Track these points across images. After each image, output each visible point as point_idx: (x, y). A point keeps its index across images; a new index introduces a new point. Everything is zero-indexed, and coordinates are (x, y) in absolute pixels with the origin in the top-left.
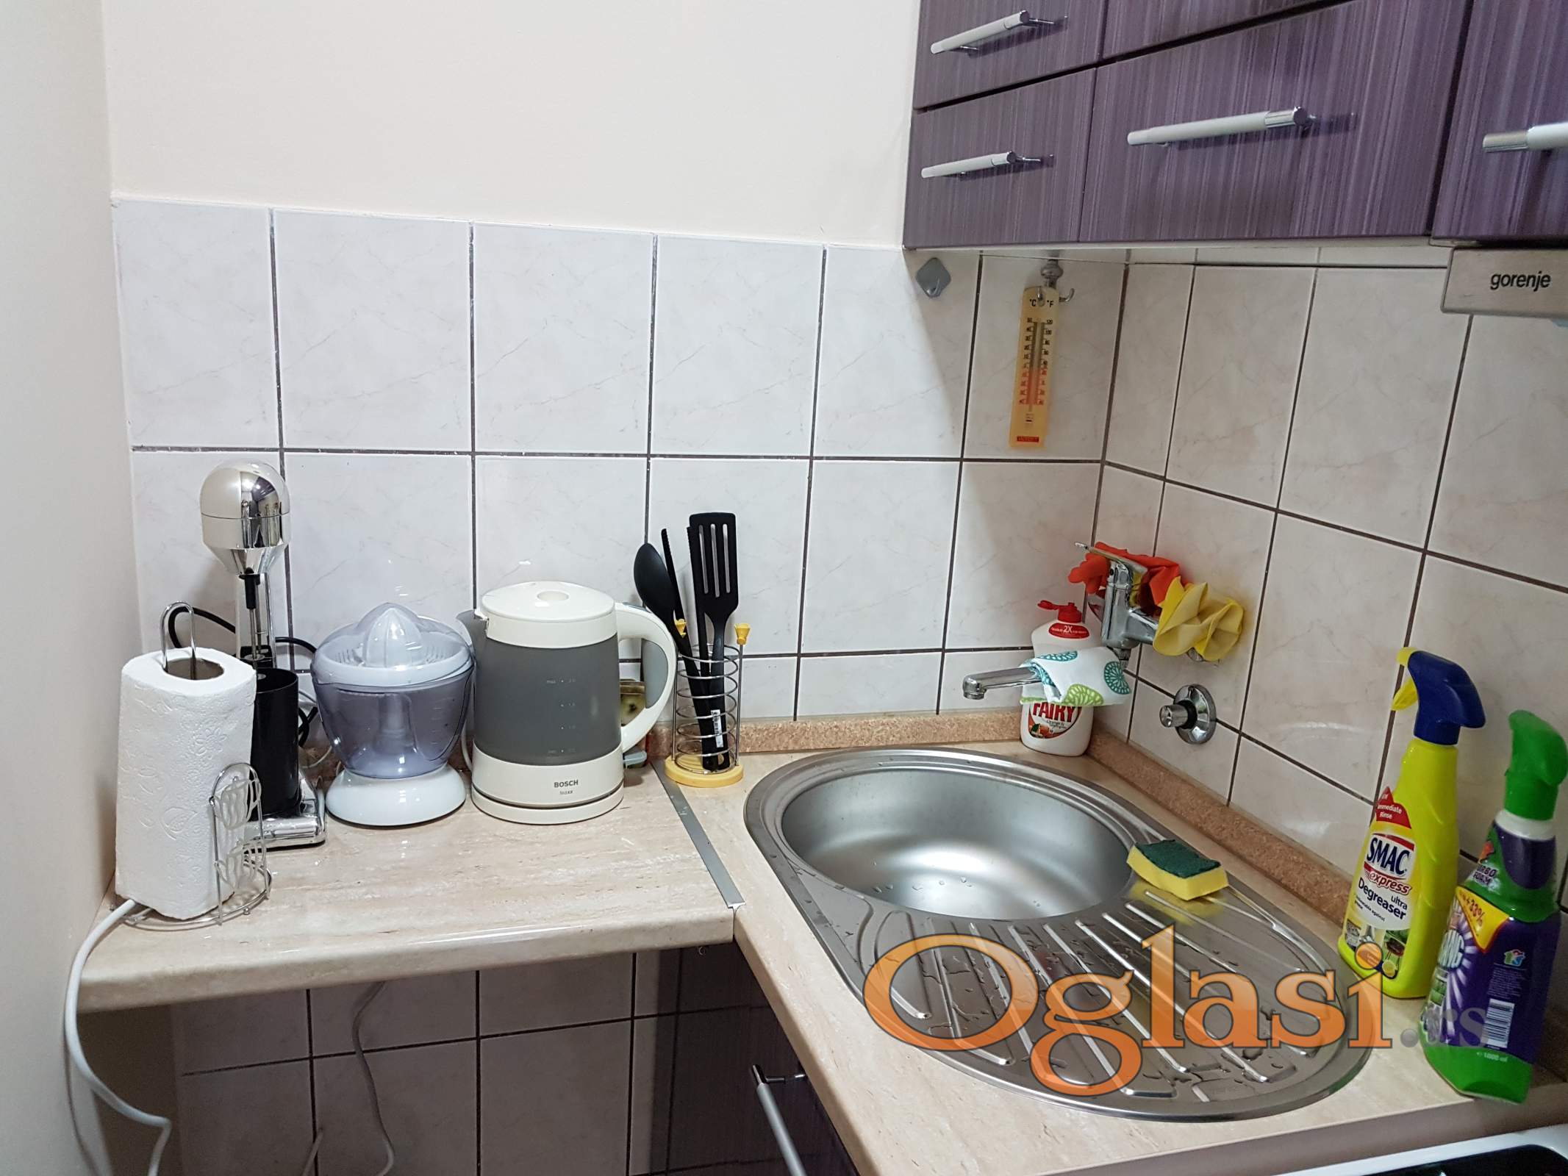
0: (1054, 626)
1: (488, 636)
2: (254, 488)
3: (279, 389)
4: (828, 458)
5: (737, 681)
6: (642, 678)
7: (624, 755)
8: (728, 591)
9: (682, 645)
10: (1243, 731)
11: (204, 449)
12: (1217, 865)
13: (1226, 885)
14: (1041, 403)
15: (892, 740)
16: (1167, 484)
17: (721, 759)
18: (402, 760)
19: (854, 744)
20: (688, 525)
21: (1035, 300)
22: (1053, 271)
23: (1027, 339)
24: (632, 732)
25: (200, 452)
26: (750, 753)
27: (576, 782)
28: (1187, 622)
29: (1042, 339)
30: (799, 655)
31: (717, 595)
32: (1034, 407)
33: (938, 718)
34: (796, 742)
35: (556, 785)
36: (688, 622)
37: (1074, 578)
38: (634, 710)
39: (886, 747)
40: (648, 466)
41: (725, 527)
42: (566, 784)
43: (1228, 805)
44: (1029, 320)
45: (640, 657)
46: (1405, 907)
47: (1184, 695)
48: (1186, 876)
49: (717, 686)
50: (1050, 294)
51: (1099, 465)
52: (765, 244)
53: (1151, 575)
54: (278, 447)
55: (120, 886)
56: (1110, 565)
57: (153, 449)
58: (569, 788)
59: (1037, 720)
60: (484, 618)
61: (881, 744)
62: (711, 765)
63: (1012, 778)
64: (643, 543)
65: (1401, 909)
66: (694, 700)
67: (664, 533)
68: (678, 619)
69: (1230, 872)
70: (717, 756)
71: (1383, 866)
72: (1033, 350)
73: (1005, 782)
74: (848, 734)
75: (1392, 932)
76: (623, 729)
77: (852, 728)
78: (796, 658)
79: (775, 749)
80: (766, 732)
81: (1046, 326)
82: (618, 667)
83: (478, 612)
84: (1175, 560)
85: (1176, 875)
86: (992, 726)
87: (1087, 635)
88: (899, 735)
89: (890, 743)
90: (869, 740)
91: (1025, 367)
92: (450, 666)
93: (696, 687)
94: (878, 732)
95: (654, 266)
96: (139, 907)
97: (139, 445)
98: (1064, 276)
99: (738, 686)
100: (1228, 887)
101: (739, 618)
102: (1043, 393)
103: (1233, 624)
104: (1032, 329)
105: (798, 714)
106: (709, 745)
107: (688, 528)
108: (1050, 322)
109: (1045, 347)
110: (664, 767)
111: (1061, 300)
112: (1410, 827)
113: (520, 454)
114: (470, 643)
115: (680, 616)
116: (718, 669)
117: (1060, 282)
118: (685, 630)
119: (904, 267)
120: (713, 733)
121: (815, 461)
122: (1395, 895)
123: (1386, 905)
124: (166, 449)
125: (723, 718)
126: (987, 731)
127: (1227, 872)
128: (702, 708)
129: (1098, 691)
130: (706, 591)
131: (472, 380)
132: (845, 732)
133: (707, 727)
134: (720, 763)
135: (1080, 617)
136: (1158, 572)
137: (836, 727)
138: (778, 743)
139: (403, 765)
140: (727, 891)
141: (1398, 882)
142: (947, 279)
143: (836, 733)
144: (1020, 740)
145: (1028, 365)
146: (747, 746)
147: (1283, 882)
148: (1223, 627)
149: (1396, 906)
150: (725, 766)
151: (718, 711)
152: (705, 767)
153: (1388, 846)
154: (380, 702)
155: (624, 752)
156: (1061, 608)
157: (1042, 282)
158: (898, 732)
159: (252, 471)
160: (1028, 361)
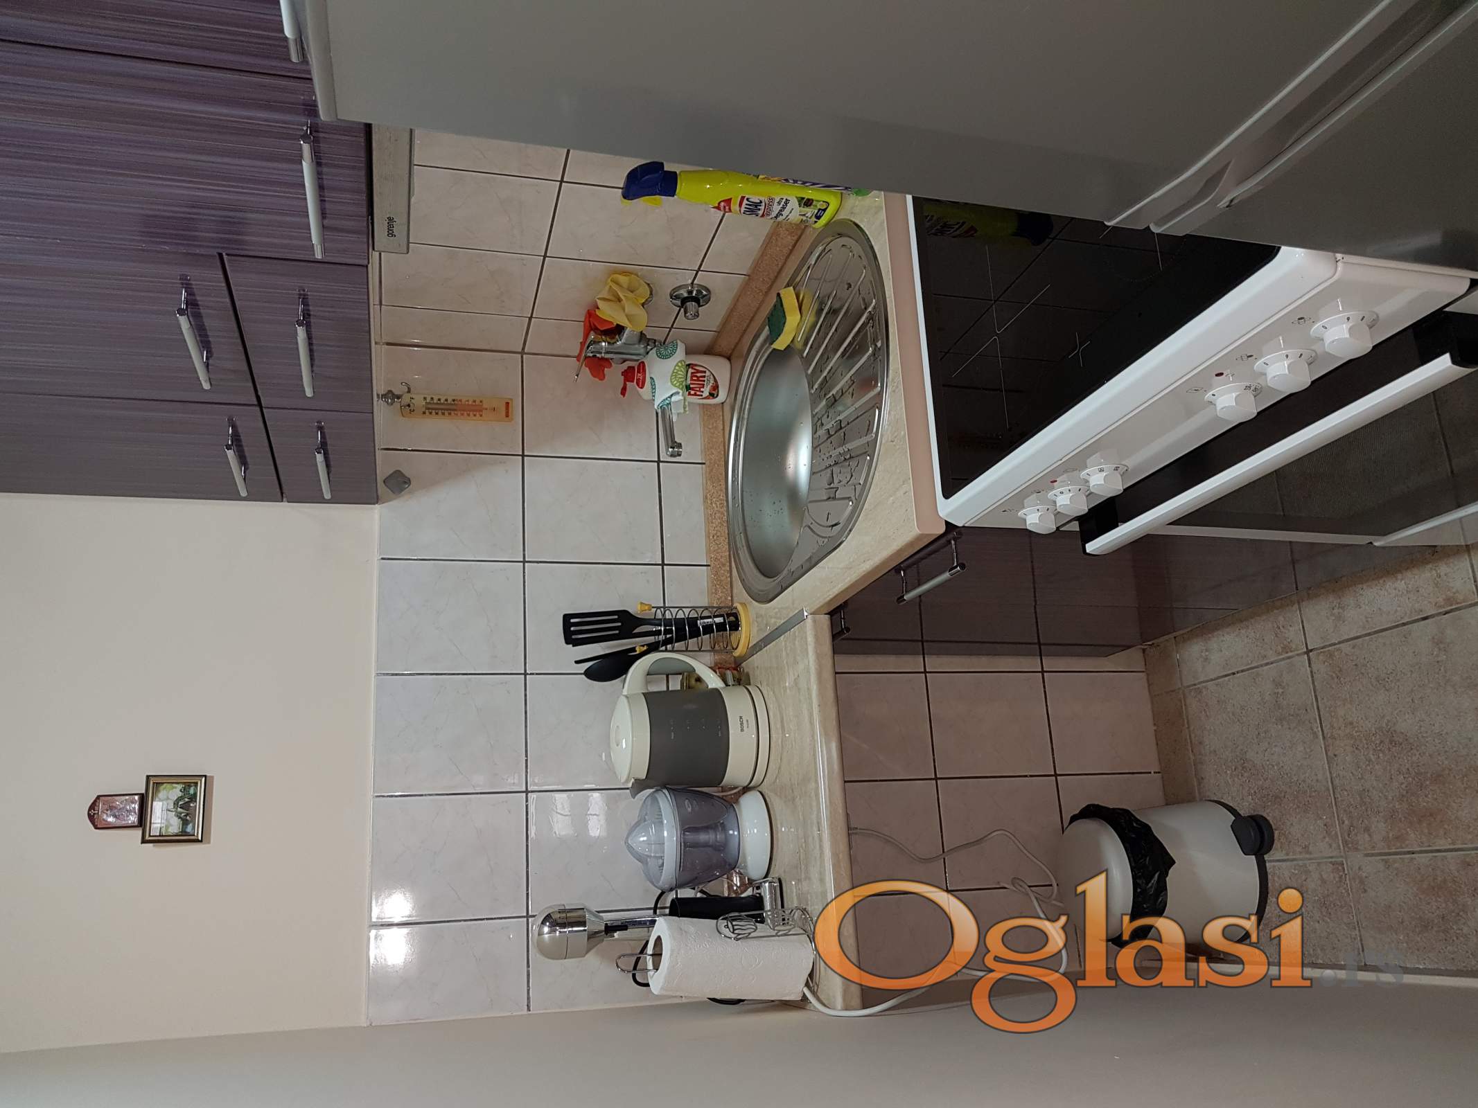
0: (638, 385)
1: (644, 778)
2: (549, 927)
3: (487, 919)
4: (524, 550)
5: (677, 609)
6: (680, 674)
7: (727, 685)
8: (616, 617)
9: (653, 648)
10: (696, 269)
11: (528, 966)
12: (779, 295)
13: (792, 288)
14: (481, 402)
15: (722, 497)
16: (534, 316)
17: (732, 619)
18: (731, 832)
19: (725, 524)
20: (571, 646)
21: (409, 409)
22: (390, 396)
23: (437, 414)
24: (713, 681)
25: (530, 969)
26: (732, 597)
27: (741, 718)
28: (624, 310)
29: (437, 403)
30: (663, 564)
31: (620, 624)
32: (485, 406)
33: (708, 463)
34: (724, 565)
35: (742, 730)
36: (638, 643)
37: (602, 377)
38: (699, 679)
39: (727, 501)
40: (533, 674)
41: (572, 621)
42: (742, 724)
43: (749, 276)
44: (424, 413)
45: (665, 676)
46: (782, 199)
47: (679, 302)
48: (785, 317)
49: (680, 623)
50: (406, 399)
51: (524, 356)
52: (379, 600)
53: (595, 329)
54: (526, 919)
55: (795, 997)
56: (590, 357)
57: (528, 998)
58: (745, 722)
59: (706, 394)
60: (633, 780)
61: (725, 504)
62: (735, 626)
63: (744, 413)
64: (583, 676)
65: (784, 200)
66: (690, 638)
67: (577, 662)
68: (636, 651)
69: (785, 284)
70: (729, 622)
71: (759, 210)
72: (444, 409)
73: (748, 418)
74: (718, 528)
75: (799, 204)
76: (710, 687)
77: (714, 525)
78: (665, 567)
79: (729, 579)
80: (718, 586)
81: (428, 401)
82: (672, 691)
83: (630, 785)
84: (584, 312)
85: (785, 323)
86: (713, 424)
87: (643, 363)
88: (719, 492)
89: (725, 498)
90: (722, 513)
91: (457, 415)
92: (665, 803)
93: (681, 637)
94: (717, 507)
95: (396, 675)
96: (807, 985)
97: (526, 1007)
98: (393, 390)
99: (681, 608)
100: (794, 287)
101: (634, 609)
102: (475, 401)
103: (623, 280)
104: (430, 411)
105: (705, 564)
106: (721, 627)
107: (573, 646)
108: (425, 398)
109: (442, 401)
110: (739, 657)
111: (409, 391)
112: (731, 199)
113: (527, 760)
114: (652, 790)
115: (633, 650)
116: (668, 623)
117: (397, 392)
118: (643, 646)
119: (391, 503)
120: (713, 625)
121: (527, 560)
122: (776, 204)
123: (784, 208)
124: (528, 990)
125: (702, 618)
126: (716, 428)
127: (785, 287)
128: (695, 633)
129: (675, 364)
130: (617, 632)
131: (477, 793)
132: (717, 531)
133: (708, 629)
134: (734, 619)
135: (631, 369)
136: (594, 324)
137: (713, 536)
138: (724, 577)
139: (734, 832)
140: (798, 619)
141: (767, 203)
142: (398, 473)
143: (718, 537)
144: (723, 403)
145: (456, 412)
146: (726, 599)
147: (790, 248)
148: (625, 286)
149: (783, 203)
150: (736, 615)
151: (699, 622)
152: (737, 629)
153: (746, 208)
154: (686, 847)
155: (724, 685)
156: (626, 380)
157: (397, 405)
158: (717, 492)
159: (537, 929)
160: (452, 412)
